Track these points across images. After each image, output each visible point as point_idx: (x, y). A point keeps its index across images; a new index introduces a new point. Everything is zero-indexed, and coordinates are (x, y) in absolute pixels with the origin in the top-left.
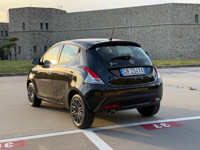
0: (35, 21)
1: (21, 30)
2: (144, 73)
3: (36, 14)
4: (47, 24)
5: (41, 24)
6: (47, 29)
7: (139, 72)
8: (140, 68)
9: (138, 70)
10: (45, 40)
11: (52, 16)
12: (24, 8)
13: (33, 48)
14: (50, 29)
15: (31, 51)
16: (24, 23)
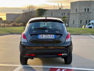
0: (82, 8)
1: (75, 13)
2: (53, 38)
3: (83, 4)
4: (88, 9)
5: (85, 9)
6: (88, 11)
7: (50, 37)
8: (52, 35)
9: (50, 36)
10: (87, 17)
11: (91, 5)
12: (77, 2)
13: (80, 22)
14: (89, 11)
15: (79, 23)
16: (77, 9)
